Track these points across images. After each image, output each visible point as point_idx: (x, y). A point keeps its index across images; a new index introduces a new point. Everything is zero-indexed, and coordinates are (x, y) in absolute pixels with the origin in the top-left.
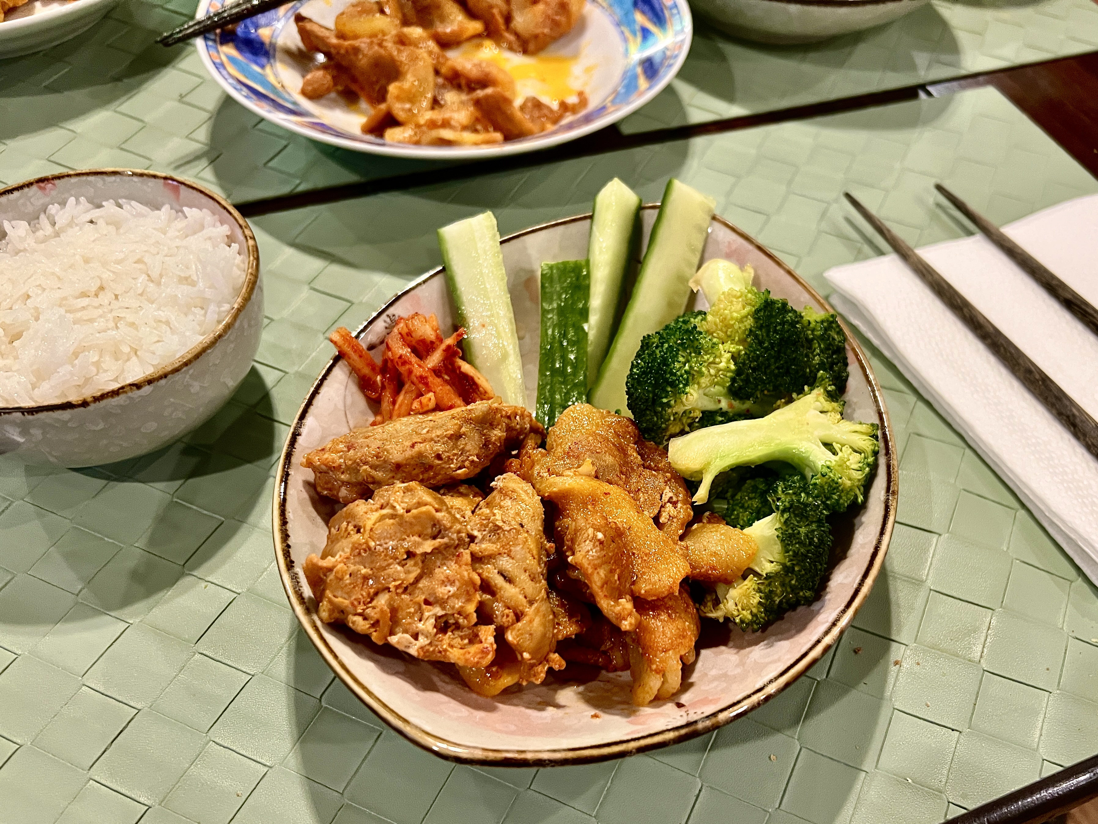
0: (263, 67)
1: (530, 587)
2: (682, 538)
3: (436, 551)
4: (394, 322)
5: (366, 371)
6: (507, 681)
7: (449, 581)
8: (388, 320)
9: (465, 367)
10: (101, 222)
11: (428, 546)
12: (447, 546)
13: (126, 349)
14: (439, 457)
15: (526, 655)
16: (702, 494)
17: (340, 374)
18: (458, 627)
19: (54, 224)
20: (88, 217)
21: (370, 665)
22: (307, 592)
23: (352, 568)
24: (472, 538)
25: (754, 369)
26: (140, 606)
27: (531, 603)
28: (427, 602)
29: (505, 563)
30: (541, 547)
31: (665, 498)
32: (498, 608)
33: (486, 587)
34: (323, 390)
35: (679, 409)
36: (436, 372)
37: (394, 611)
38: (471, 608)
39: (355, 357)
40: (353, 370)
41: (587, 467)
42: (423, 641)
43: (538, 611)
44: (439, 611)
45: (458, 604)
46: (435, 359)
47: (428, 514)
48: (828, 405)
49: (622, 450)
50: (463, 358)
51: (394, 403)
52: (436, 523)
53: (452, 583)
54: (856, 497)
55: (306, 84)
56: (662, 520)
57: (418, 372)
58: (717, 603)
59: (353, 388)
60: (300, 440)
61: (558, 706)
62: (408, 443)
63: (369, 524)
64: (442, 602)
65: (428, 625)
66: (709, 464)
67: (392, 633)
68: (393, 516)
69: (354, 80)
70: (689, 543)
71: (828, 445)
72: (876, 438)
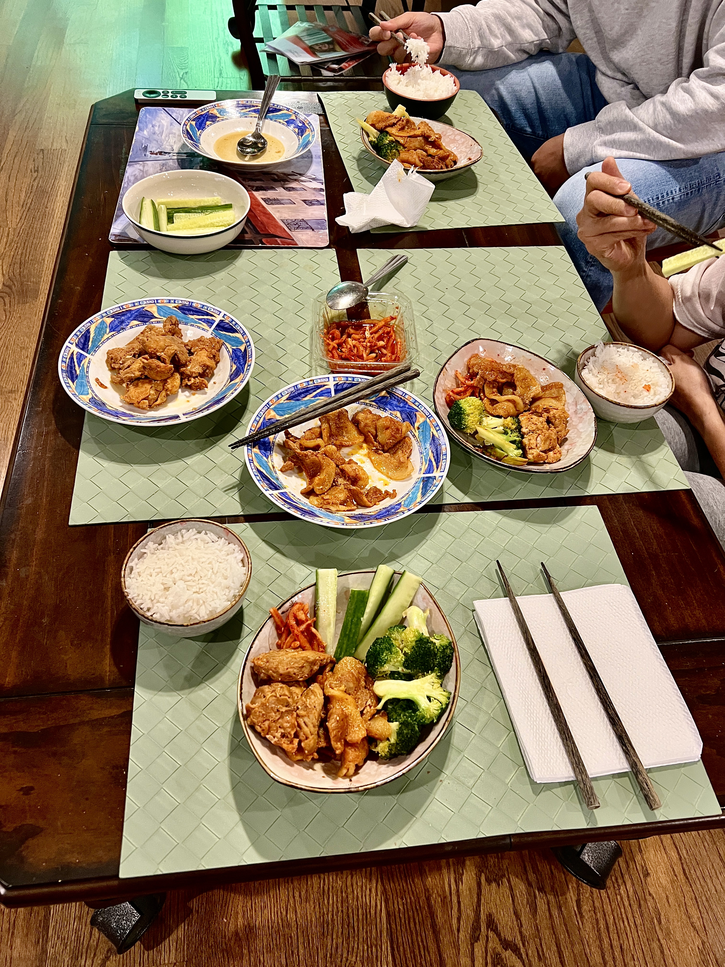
0: (267, 458)
1: (312, 729)
2: (370, 720)
3: (286, 711)
4: (293, 605)
5: (279, 623)
6: (299, 758)
7: (288, 722)
8: (291, 603)
9: (314, 630)
10: (199, 540)
11: (284, 709)
12: (290, 710)
13: (201, 602)
14: (295, 674)
15: (306, 752)
16: (380, 706)
17: (270, 623)
18: (287, 737)
20: (195, 537)
21: (259, 742)
22: (245, 712)
23: (260, 710)
24: (298, 708)
25: (412, 662)
26: (187, 691)
27: (312, 734)
28: (280, 727)
29: (306, 719)
30: (320, 715)
31: (368, 704)
32: (302, 734)
33: (299, 726)
34: (263, 630)
35: (382, 670)
36: (302, 632)
37: (269, 727)
38: (293, 733)
39: (276, 618)
40: (275, 622)
41: (343, 688)
42: (276, 739)
43: (313, 738)
44: (283, 731)
45: (289, 730)
46: (303, 627)
47: (286, 699)
48: (436, 680)
49: (358, 680)
50: (315, 627)
51: (286, 639)
52: (288, 702)
53: (289, 723)
54: (434, 720)
55: (284, 467)
56: (364, 712)
57: (296, 632)
58: (376, 746)
59: (274, 628)
60: (252, 649)
61: (313, 770)
62: (286, 668)
63: (268, 697)
64: (284, 728)
65: (278, 735)
66: (385, 695)
67: (268, 734)
68: (276, 697)
69: (303, 465)
70: (371, 722)
71: (429, 698)
72: (449, 698)
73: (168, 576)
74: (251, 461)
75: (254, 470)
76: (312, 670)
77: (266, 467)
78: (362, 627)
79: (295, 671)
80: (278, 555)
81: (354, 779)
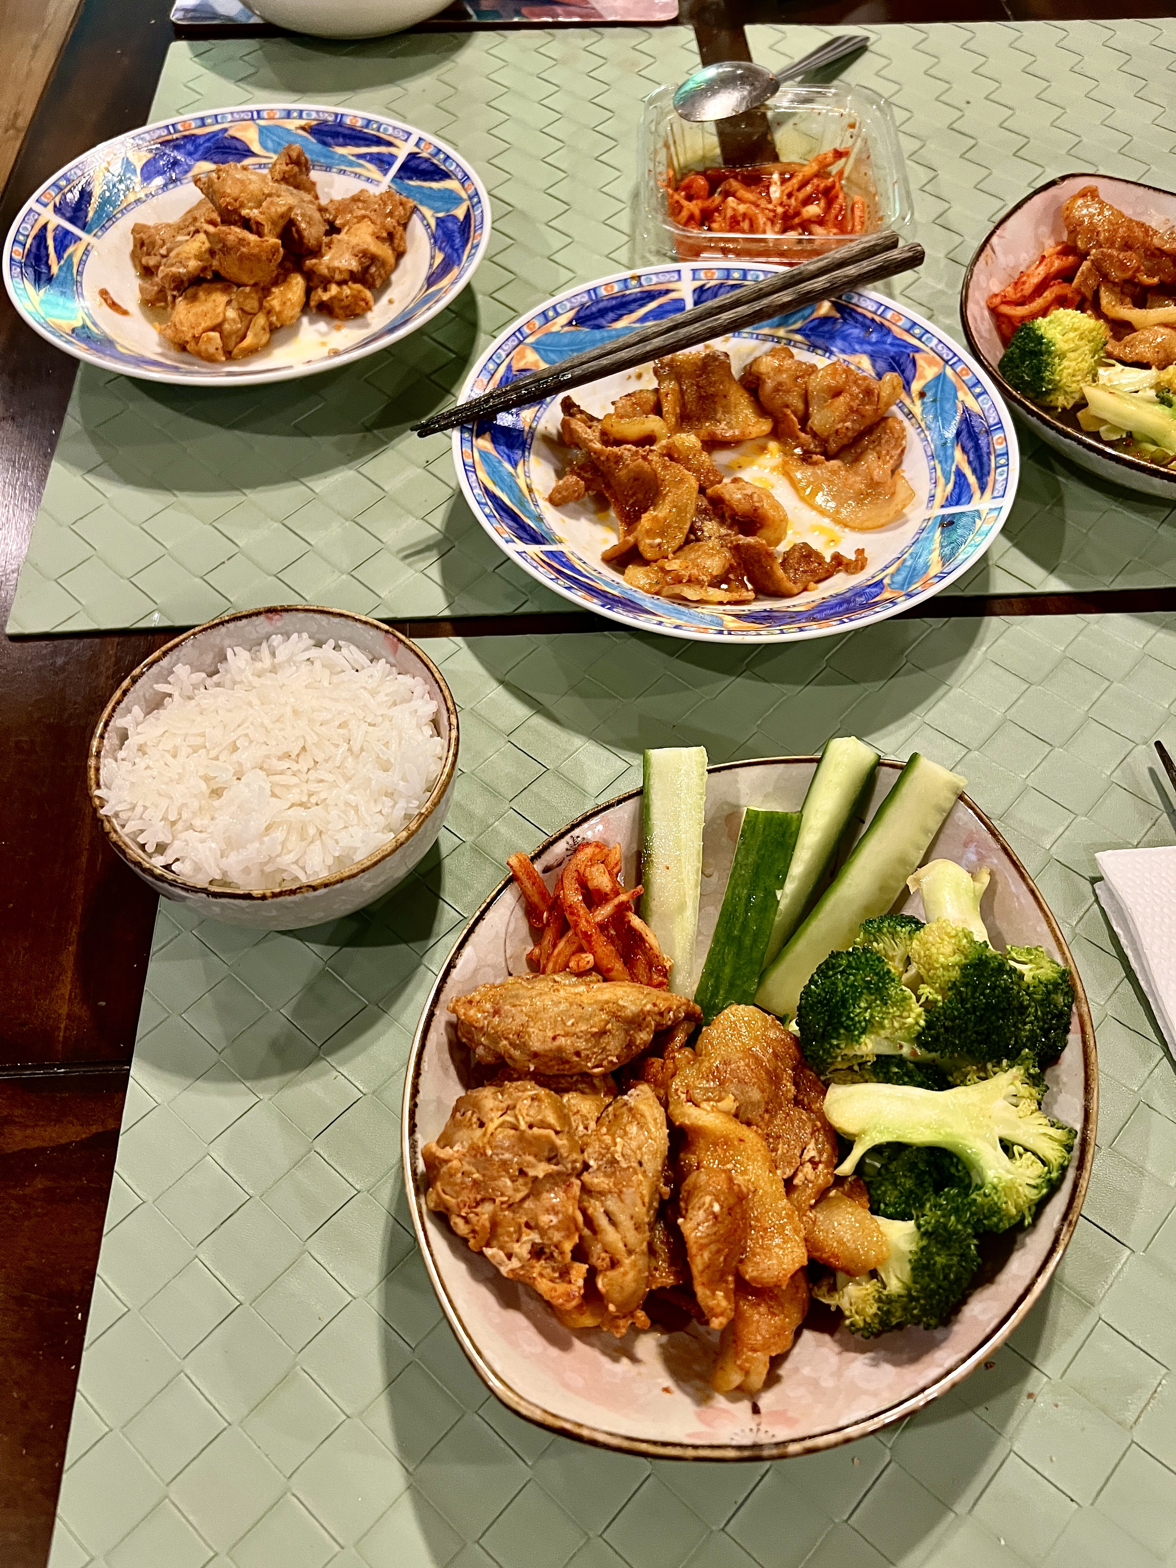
0: (515, 465)
1: (633, 1237)
2: (812, 1207)
3: (548, 1176)
4: (575, 849)
5: (536, 899)
6: (588, 1321)
7: (553, 1210)
8: (571, 842)
9: (636, 921)
10: (318, 664)
11: (541, 1170)
12: (559, 1173)
13: (312, 831)
14: (578, 1054)
15: (612, 1308)
16: (847, 1167)
17: (509, 898)
18: (551, 1257)
19: (273, 654)
20: (307, 655)
21: (461, 1267)
22: (421, 1167)
23: (467, 1167)
24: (586, 1167)
25: (947, 1029)
26: (275, 1081)
27: (630, 1252)
28: (528, 1225)
29: (612, 1204)
30: (656, 1190)
31: (807, 1156)
32: (597, 1249)
33: (589, 1222)
34: (488, 916)
35: (851, 1053)
36: (602, 927)
37: (495, 1224)
38: (568, 1246)
39: (528, 884)
40: (524, 895)
41: (729, 1103)
42: (515, 1263)
43: (634, 1265)
44: (535, 1237)
45: (557, 1236)
46: (604, 912)
47: (548, 1138)
48: (1024, 1090)
49: (774, 1078)
50: (637, 913)
51: (555, 946)
52: (553, 1148)
53: (556, 1213)
54: (1023, 1218)
55: (557, 490)
56: (796, 1181)
57: (583, 925)
58: (833, 1289)
59: (519, 913)
60: (454, 973)
61: (634, 1360)
62: (550, 1034)
63: (491, 1127)
64: (543, 1233)
65: (522, 1249)
66: (864, 1132)
67: (488, 1245)
68: (515, 1128)
69: (609, 486)
70: (820, 1216)
71: (1007, 1147)
72: (1069, 1148)
73: (222, 758)
74: (470, 468)
75: (477, 491)
76: (630, 1045)
77: (511, 488)
78: (777, 919)
79: (581, 1045)
80: (538, 721)
81: (766, 1401)
